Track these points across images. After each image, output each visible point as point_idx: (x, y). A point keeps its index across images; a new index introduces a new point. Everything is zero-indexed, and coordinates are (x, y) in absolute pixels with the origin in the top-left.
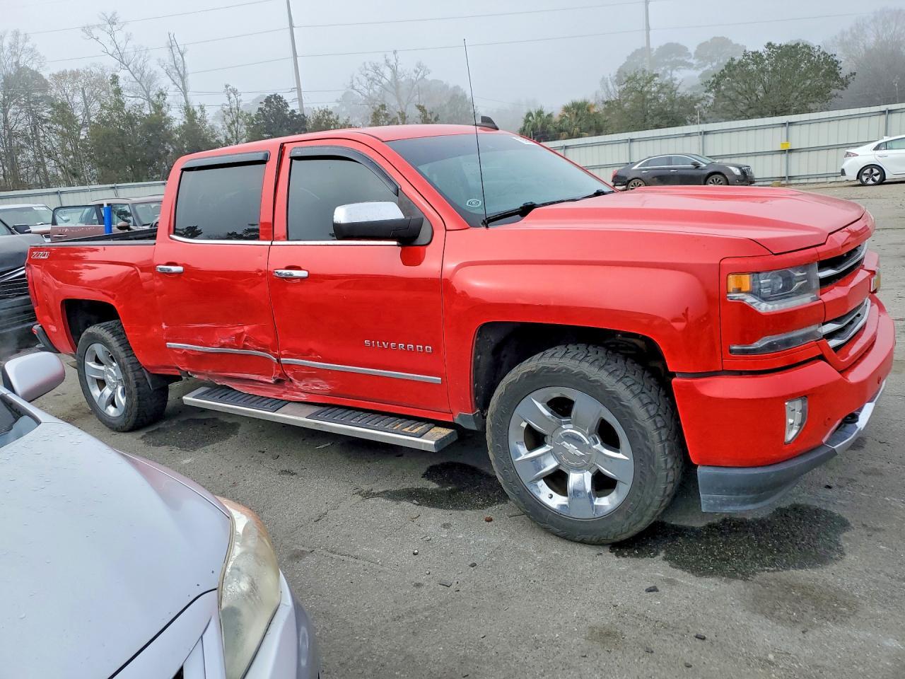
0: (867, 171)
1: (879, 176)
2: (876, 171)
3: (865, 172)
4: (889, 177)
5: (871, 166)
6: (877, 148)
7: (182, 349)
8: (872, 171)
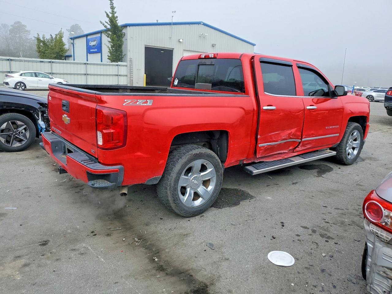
0: (19, 84)
1: (24, 87)
2: (22, 85)
3: (18, 85)
4: (28, 87)
5: (21, 82)
6: (21, 75)
7: (264, 146)
8: (21, 84)
